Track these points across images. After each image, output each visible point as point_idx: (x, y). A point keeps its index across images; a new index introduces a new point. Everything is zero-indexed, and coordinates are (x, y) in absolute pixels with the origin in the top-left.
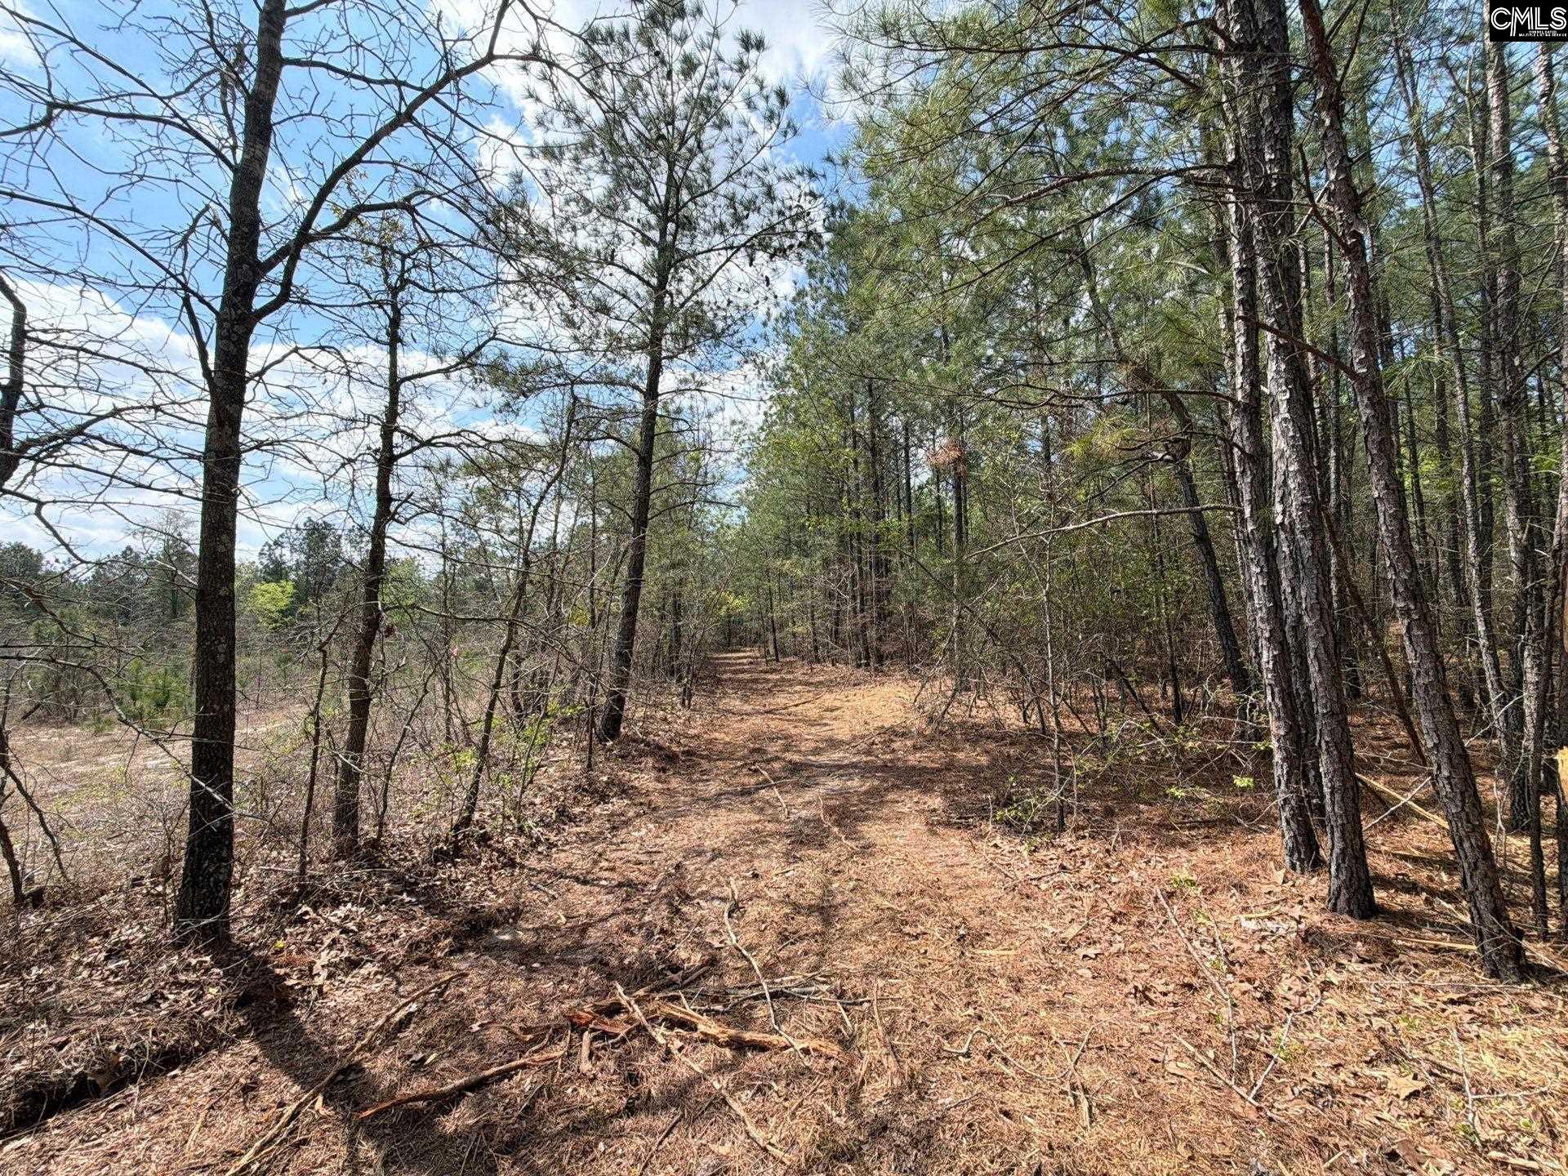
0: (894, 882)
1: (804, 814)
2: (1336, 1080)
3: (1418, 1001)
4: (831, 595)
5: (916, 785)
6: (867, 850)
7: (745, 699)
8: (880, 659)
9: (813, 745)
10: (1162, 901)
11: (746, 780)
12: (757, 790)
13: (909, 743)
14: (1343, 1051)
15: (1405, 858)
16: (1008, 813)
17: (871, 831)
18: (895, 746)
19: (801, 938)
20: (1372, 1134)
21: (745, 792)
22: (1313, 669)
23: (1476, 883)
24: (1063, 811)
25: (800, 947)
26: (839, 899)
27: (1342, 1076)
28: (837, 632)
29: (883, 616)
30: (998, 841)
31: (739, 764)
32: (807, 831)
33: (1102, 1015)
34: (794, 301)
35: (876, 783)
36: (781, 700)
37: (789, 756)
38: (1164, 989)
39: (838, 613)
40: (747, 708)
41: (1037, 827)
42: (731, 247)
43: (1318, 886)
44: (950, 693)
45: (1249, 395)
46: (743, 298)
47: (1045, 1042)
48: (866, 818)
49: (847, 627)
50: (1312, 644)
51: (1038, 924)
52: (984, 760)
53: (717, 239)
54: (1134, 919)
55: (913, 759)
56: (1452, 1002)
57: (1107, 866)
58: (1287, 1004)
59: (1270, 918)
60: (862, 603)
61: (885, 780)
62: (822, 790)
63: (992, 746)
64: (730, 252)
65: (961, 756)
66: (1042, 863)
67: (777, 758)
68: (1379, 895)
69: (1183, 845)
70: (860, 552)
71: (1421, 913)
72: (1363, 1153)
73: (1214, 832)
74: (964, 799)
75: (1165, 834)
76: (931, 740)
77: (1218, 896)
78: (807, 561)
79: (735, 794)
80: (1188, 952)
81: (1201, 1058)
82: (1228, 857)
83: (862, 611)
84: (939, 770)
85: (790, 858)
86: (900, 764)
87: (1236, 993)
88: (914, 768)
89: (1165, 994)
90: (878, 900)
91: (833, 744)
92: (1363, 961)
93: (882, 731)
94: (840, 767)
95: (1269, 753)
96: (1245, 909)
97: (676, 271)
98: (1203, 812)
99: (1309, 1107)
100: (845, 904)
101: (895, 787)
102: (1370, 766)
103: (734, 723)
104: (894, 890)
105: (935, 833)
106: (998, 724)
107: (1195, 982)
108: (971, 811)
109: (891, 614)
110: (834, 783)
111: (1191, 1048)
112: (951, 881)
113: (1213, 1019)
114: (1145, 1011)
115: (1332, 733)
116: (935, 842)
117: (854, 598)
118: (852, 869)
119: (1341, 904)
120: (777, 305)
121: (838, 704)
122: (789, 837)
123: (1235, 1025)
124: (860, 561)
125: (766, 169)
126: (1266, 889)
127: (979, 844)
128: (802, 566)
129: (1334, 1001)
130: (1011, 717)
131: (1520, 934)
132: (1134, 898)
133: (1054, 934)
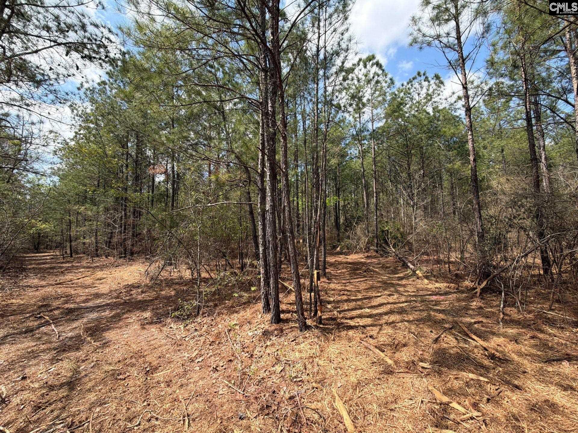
0: (118, 356)
1: (70, 334)
2: (265, 375)
5: (138, 309)
6: (106, 345)
7: (43, 278)
8: (132, 254)
9: (85, 298)
10: (227, 333)
11: (31, 324)
12: (38, 328)
13: (140, 290)
14: (267, 365)
16: (177, 313)
17: (110, 335)
18: (132, 292)
19: (50, 404)
20: (270, 388)
21: (30, 331)
23: (299, 308)
24: (199, 308)
25: (49, 409)
26: (83, 373)
27: (266, 373)
28: (110, 242)
29: (135, 235)
30: (172, 326)
31: (28, 315)
32: (70, 343)
35: (119, 311)
36: (69, 277)
37: (67, 306)
38: (222, 365)
40: (43, 283)
41: (189, 316)
43: (269, 316)
44: (161, 267)
45: (261, 171)
47: (176, 403)
48: (108, 329)
49: (115, 240)
51: (183, 354)
52: (173, 293)
54: (217, 342)
55: (140, 298)
56: (292, 341)
57: (212, 325)
58: (256, 356)
59: (256, 330)
61: (123, 309)
62: (85, 320)
63: (177, 287)
65: (163, 293)
66: (188, 330)
67: (58, 308)
68: (282, 316)
72: (267, 395)
73: (246, 306)
74: (161, 311)
75: (232, 310)
76: (152, 287)
77: (244, 327)
79: (21, 333)
80: (232, 349)
81: (230, 385)
82: (247, 313)
84: (152, 300)
85: (53, 361)
86: (133, 300)
87: (244, 358)
88: (140, 301)
90: (107, 368)
91: (97, 296)
92: (276, 336)
93: (128, 286)
94: (99, 307)
95: (260, 279)
96: (250, 329)
99: (257, 387)
100: (86, 375)
101: (130, 311)
102: (284, 279)
103: (30, 293)
104: (117, 360)
105: (144, 328)
106: (181, 278)
107: (232, 358)
108: (162, 315)
109: (140, 234)
110: (94, 315)
111: (227, 383)
112: (148, 348)
113: (235, 369)
114: (215, 375)
116: (145, 332)
117: (121, 227)
118: (94, 357)
119: (273, 321)
121: (105, 276)
122: (55, 350)
123: (241, 369)
126: (256, 321)
127: (164, 329)
129: (268, 351)
130: (187, 274)
131: (306, 319)
132: (218, 335)
133: (188, 357)
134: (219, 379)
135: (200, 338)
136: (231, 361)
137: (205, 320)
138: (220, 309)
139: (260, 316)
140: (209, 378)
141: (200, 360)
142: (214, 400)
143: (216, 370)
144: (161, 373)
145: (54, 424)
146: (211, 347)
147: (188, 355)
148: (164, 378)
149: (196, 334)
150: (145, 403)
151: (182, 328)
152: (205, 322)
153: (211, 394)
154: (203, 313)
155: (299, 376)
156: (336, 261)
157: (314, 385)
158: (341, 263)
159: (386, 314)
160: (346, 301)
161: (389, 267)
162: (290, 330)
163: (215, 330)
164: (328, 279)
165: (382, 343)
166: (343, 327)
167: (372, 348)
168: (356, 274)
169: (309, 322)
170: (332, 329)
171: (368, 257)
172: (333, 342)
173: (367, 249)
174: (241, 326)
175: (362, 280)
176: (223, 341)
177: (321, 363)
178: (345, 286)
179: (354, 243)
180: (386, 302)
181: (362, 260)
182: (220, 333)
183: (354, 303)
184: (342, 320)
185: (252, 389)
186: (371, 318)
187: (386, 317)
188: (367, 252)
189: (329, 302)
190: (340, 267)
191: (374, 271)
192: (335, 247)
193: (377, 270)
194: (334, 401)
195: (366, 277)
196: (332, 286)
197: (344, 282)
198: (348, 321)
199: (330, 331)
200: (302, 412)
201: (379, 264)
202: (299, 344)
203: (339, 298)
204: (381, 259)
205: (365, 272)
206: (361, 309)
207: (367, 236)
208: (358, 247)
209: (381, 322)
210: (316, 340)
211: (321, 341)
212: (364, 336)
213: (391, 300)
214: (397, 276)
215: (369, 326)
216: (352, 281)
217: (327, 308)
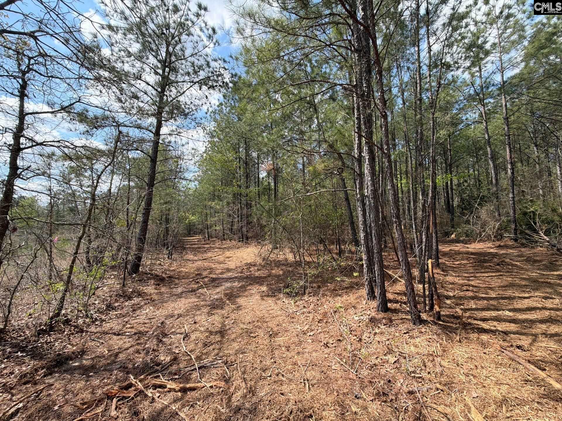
0: (248, 319)
1: (216, 297)
2: (377, 362)
3: (397, 334)
4: (230, 215)
5: (258, 283)
6: (239, 308)
7: (195, 255)
8: (247, 238)
9: (221, 271)
10: (333, 314)
11: (194, 286)
12: (198, 289)
13: (256, 268)
14: (379, 353)
15: (395, 293)
16: (287, 290)
17: (241, 301)
18: (251, 269)
19: (212, 344)
20: (385, 376)
21: (193, 291)
22: (374, 239)
23: (411, 299)
24: (305, 288)
25: (211, 348)
26: (228, 327)
27: (378, 360)
28: (232, 229)
29: (249, 223)
30: (284, 300)
31: (191, 280)
32: (217, 303)
33: (314, 354)
34: (218, 106)
35: (244, 283)
36: (209, 255)
37: (211, 276)
38: (332, 342)
39: (232, 222)
40: (196, 258)
41: (297, 294)
42: (193, 82)
43: (374, 304)
44: (270, 250)
45: (359, 156)
46: (197, 102)
47: (296, 367)
48: (239, 297)
49: (235, 227)
50: (373, 232)
51: (296, 327)
52: (281, 272)
53: (187, 78)
54: (325, 321)
55: (257, 274)
56: (405, 333)
57: (318, 305)
58: (365, 341)
59: (362, 315)
60: (241, 219)
61: (247, 282)
62: (223, 288)
63: (284, 267)
64: (192, 84)
65: (273, 271)
66: (298, 306)
67: (206, 277)
68: (389, 305)
69: (340, 295)
70: (241, 200)
71: (399, 309)
72: (382, 382)
73: (348, 290)
74: (274, 286)
75: (335, 293)
76: (263, 266)
77: (349, 310)
78: (221, 203)
79: (189, 292)
80: (339, 329)
81: (342, 363)
82: (351, 298)
83: (241, 221)
84: (266, 277)
85: (210, 314)
86: (253, 276)
87: (352, 340)
88: (257, 277)
89: (332, 344)
90: (242, 326)
91: (229, 270)
92: (385, 325)
93: (247, 264)
94: (230, 278)
95: (363, 265)
96: (355, 314)
97: (169, 87)
98: (345, 285)
99: (370, 372)
100: (230, 329)
101: (250, 284)
102: (388, 267)
103: (190, 265)
104: (248, 321)
105: (263, 299)
106: (286, 260)
107: (341, 338)
108: (275, 290)
109: (251, 222)
110: (228, 285)
111: (339, 360)
112: (268, 316)
113: (345, 349)
114: (327, 350)
115: (378, 258)
116: (264, 302)
117: (238, 216)
118: (233, 316)
119: (380, 309)
120: (211, 107)
121: (231, 255)
122: (209, 306)
123: (351, 350)
124: (241, 203)
125: (207, 56)
126: (361, 307)
127: (278, 302)
128: (219, 205)
129: (377, 338)
130: (290, 257)
131: (420, 312)
132: (325, 314)
133: (301, 329)
134: (331, 355)
135: (309, 315)
136: (339, 340)
137: (311, 299)
138: (324, 291)
139: (364, 302)
140: (321, 352)
141: (312, 334)
142: (328, 372)
143: (326, 345)
144: (281, 339)
145: (216, 359)
146: (320, 325)
147: (300, 328)
148: (284, 343)
149: (305, 310)
150: (272, 360)
151: (293, 303)
152: (311, 301)
153: (324, 366)
154: (309, 293)
155: (418, 372)
156: (451, 250)
157: (438, 386)
158: (459, 253)
159: (542, 321)
160: (473, 298)
161: (540, 261)
162: (400, 321)
163: (321, 310)
164: (443, 271)
165: (538, 358)
166: (473, 329)
167: (522, 361)
168: (482, 267)
169: (424, 316)
170: (456, 329)
171: (500, 246)
172: (459, 344)
173: (499, 236)
174: (346, 310)
175: (494, 274)
176: (330, 321)
177: (445, 363)
178: (469, 280)
179: (477, 229)
180: (540, 306)
181: (492, 250)
182: (326, 313)
183: (486, 302)
184: (469, 320)
185: (365, 372)
186: (515, 323)
187: (544, 326)
188: (498, 240)
189: (448, 297)
190: (458, 257)
191: (513, 265)
192: (447, 234)
193: (518, 263)
194: (469, 412)
195: (500, 271)
196: (449, 279)
197: (466, 275)
198: (479, 322)
199: (454, 331)
200: (426, 412)
201: (519, 256)
202: (414, 338)
203: (462, 294)
204: (523, 250)
205: (498, 265)
206: (498, 310)
207: (497, 221)
208: (484, 234)
209: (534, 331)
210: (435, 337)
211: (442, 339)
212: (507, 344)
213: (549, 304)
214: (555, 273)
215: (514, 333)
216: (478, 275)
217: (445, 303)
